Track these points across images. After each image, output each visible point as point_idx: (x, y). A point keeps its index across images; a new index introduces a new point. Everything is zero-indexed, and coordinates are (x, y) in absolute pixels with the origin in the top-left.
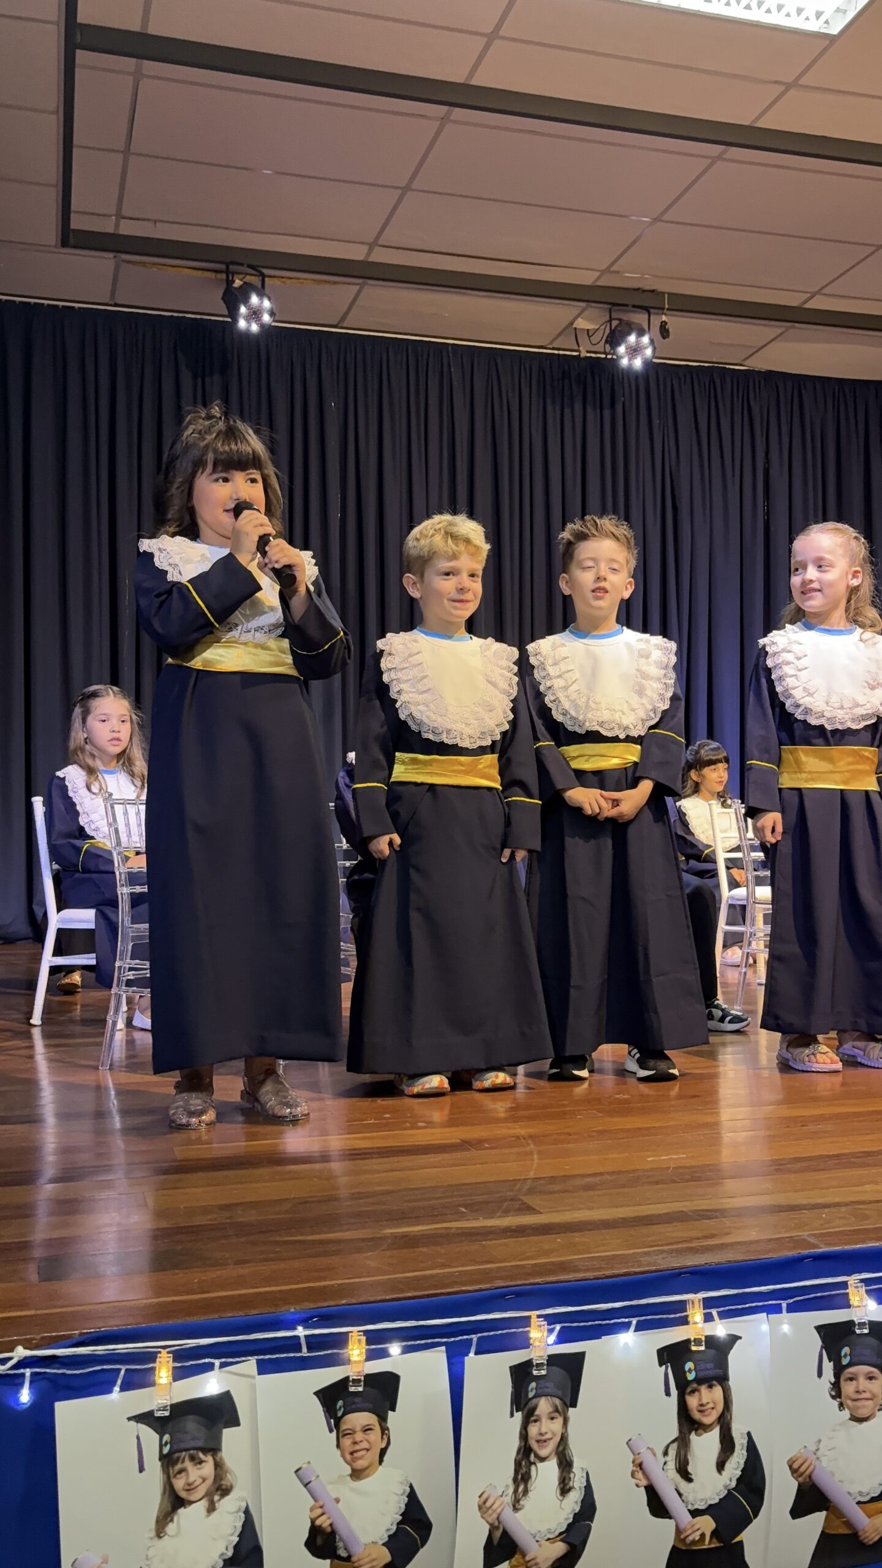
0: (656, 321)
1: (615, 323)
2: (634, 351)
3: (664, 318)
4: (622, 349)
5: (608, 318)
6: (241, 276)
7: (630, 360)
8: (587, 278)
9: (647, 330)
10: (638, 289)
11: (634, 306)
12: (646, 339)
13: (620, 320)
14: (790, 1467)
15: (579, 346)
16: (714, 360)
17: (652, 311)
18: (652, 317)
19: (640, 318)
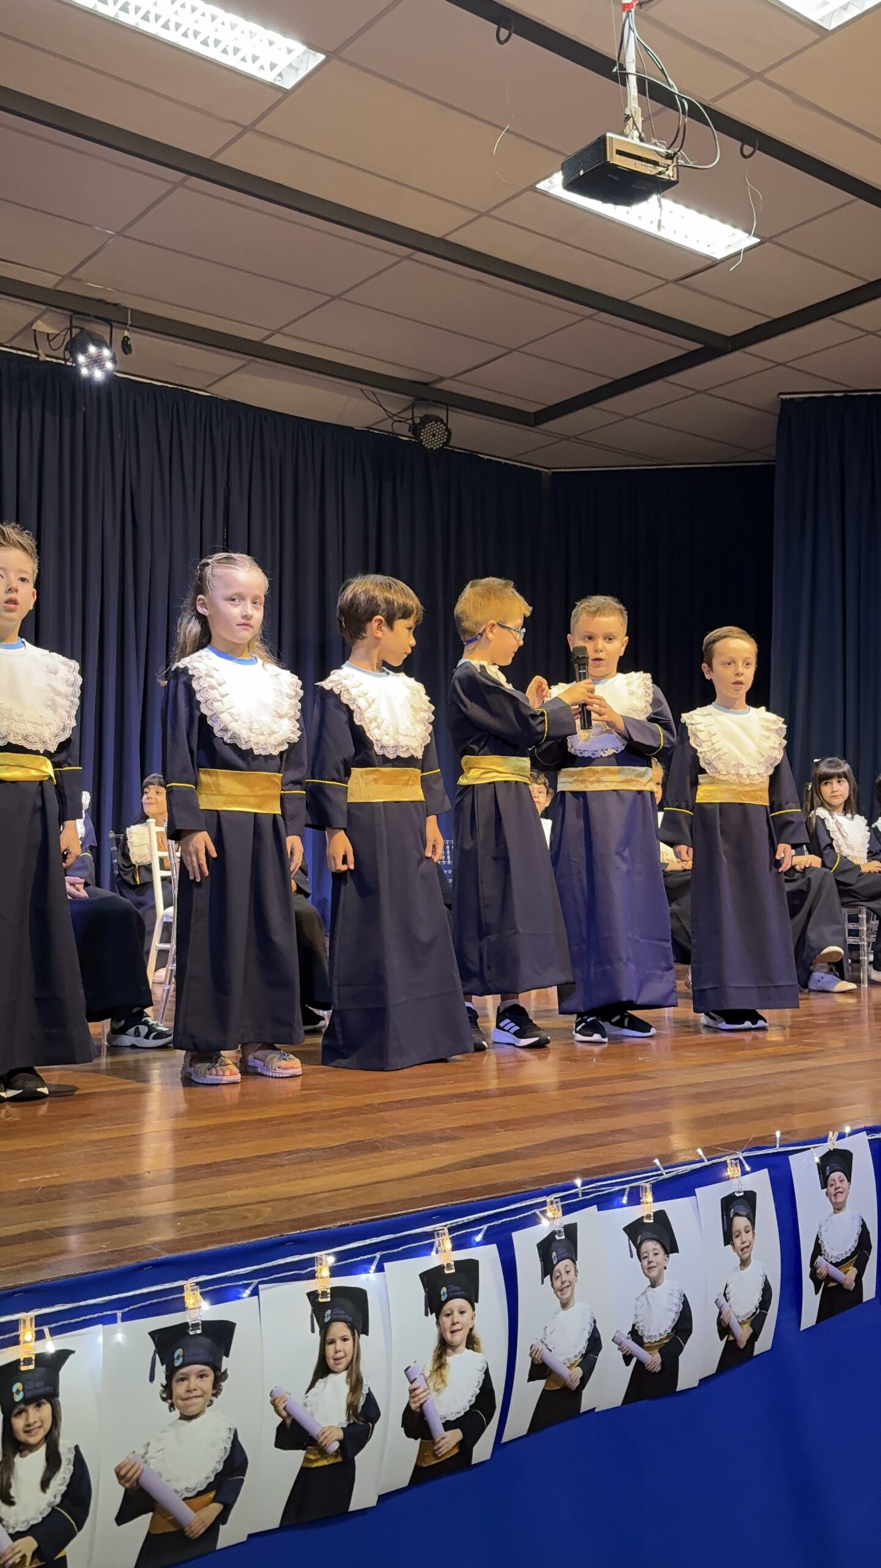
0: (119, 334)
1: (75, 332)
2: (95, 362)
3: (126, 333)
4: (82, 358)
5: (68, 325)
7: (91, 370)
8: (47, 281)
9: (108, 341)
10: (101, 301)
11: (96, 317)
12: (106, 352)
13: (82, 329)
14: (118, 1474)
15: (38, 349)
16: (176, 382)
17: (114, 324)
18: (114, 330)
19: (102, 330)
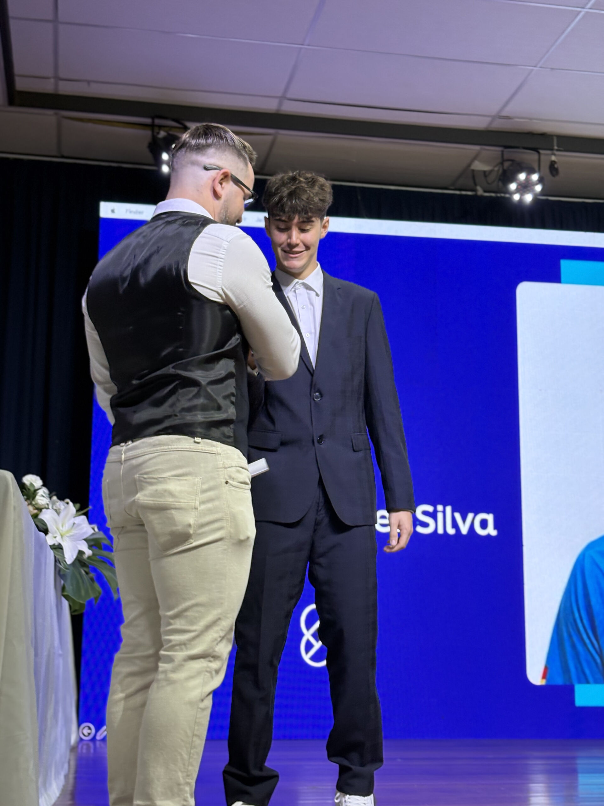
0: (545, 160)
1: (507, 164)
2: (525, 187)
3: (553, 158)
4: (513, 186)
5: (499, 160)
6: (167, 129)
7: (522, 195)
8: (479, 124)
9: (537, 168)
10: (530, 133)
11: (525, 148)
12: (535, 177)
13: (512, 161)
15: (476, 185)
17: (541, 151)
18: (542, 157)
19: (531, 158)
